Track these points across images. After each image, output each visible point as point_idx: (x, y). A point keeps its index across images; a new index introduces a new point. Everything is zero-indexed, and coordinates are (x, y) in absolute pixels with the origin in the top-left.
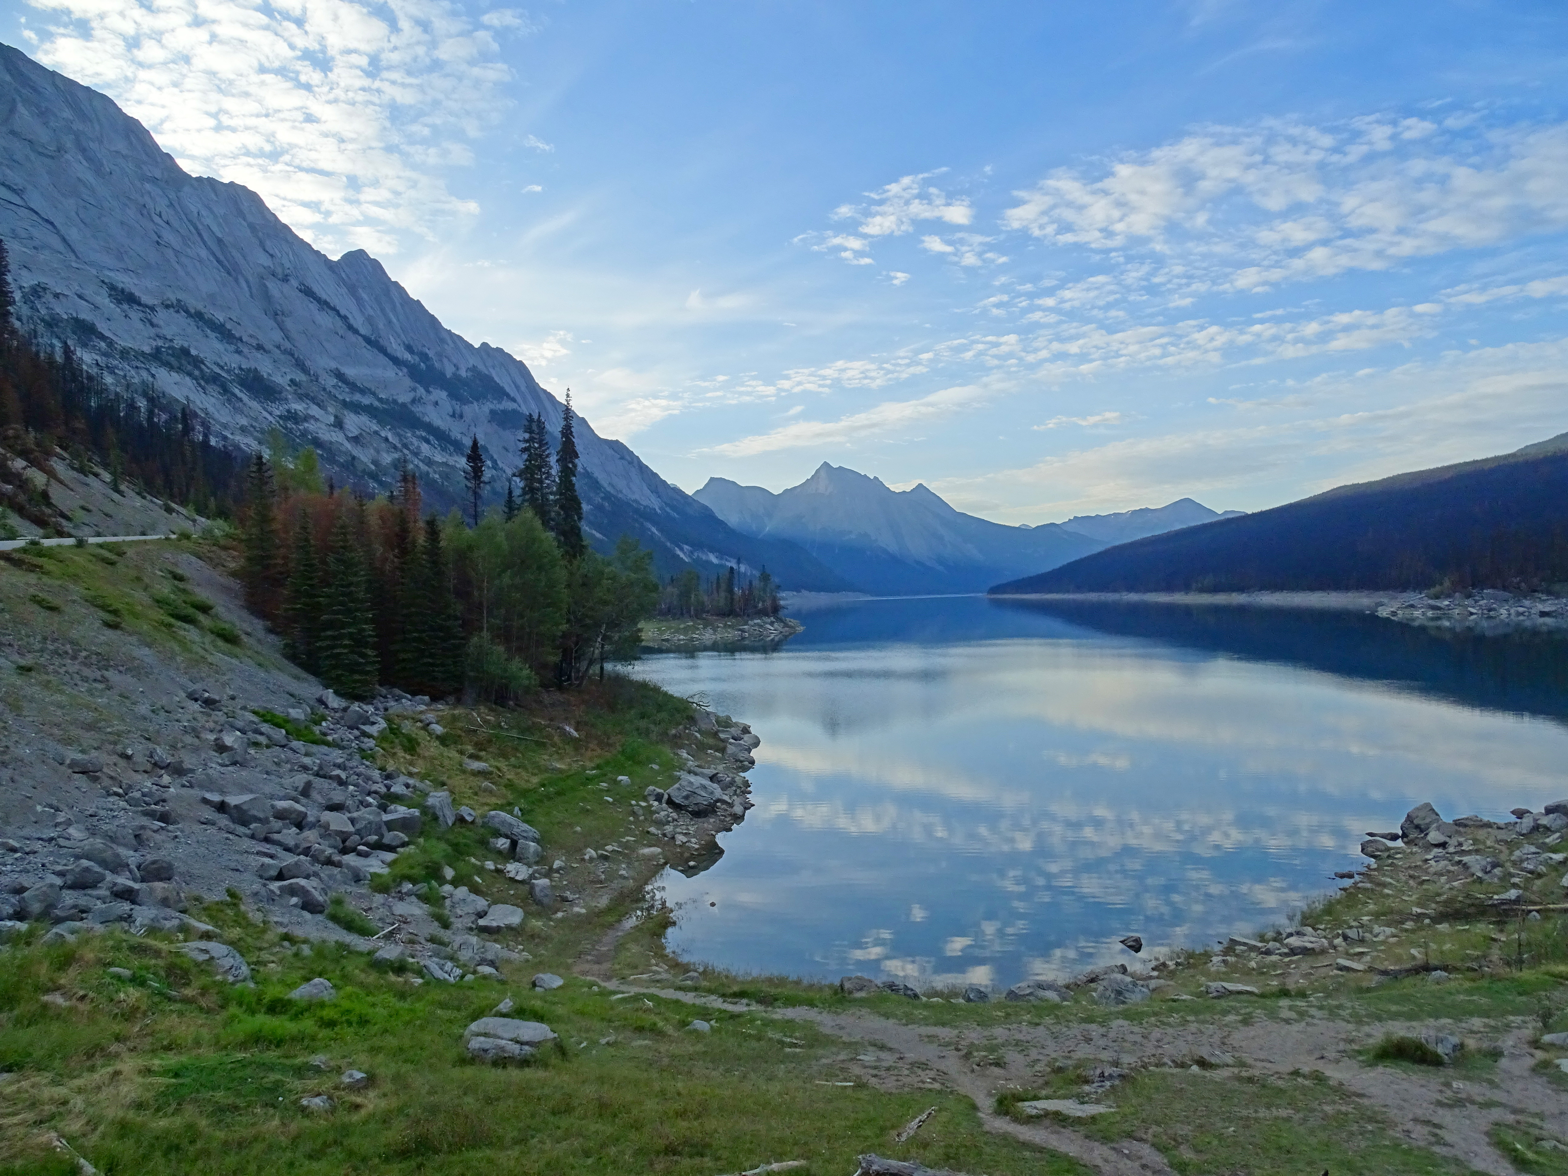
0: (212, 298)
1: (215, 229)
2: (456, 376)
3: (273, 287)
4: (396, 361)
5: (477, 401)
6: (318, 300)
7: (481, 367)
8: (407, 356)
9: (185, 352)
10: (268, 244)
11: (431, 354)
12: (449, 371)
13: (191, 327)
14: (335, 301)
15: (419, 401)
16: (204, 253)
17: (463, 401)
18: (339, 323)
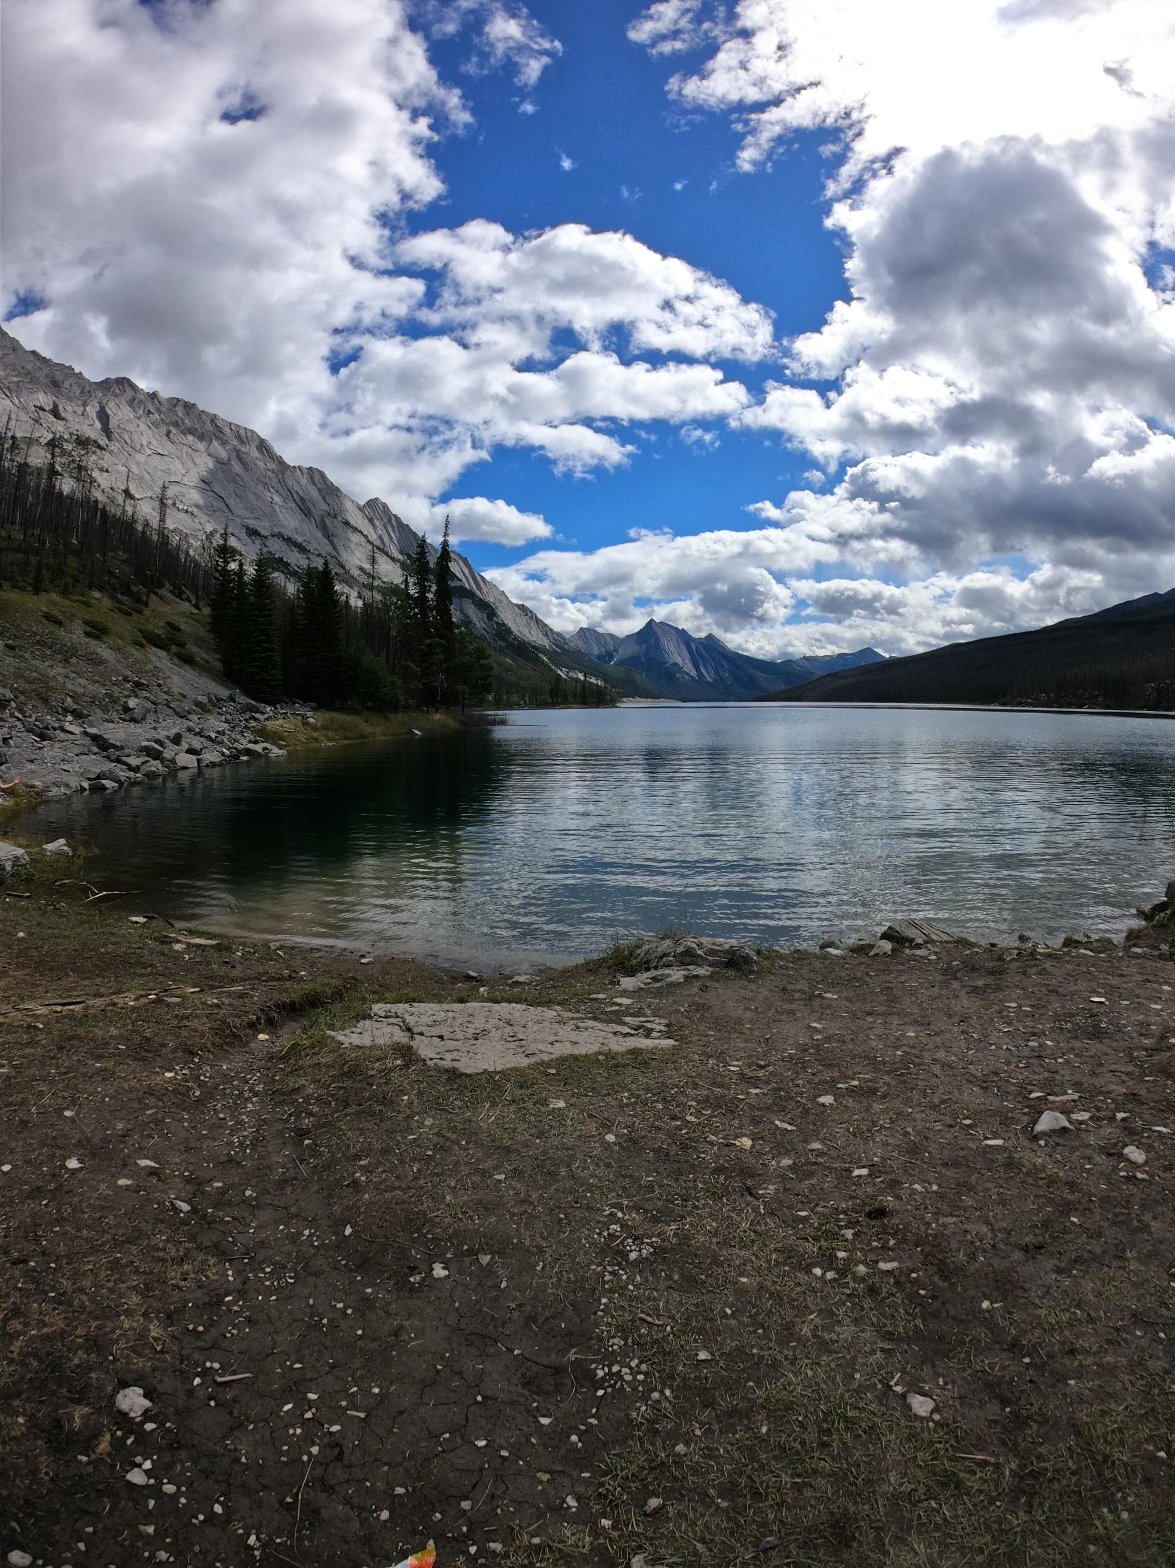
0: (296, 530)
1: (300, 492)
3: (328, 521)
4: (393, 559)
6: (352, 527)
8: (400, 557)
9: (281, 560)
10: (327, 498)
13: (285, 547)
14: (361, 527)
16: (294, 506)
18: (363, 539)
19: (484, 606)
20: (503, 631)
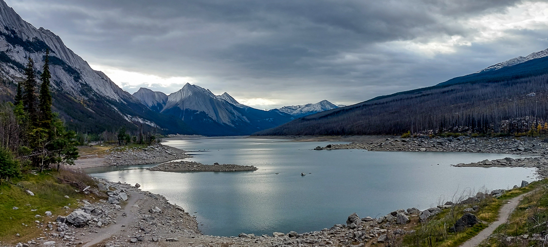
2: (28, 41)
5: (37, 52)
7: (39, 38)
8: (6, 32)
11: (16, 31)
12: (25, 39)
15: (10, 51)
17: (30, 51)
19: (70, 71)
20: (86, 89)
